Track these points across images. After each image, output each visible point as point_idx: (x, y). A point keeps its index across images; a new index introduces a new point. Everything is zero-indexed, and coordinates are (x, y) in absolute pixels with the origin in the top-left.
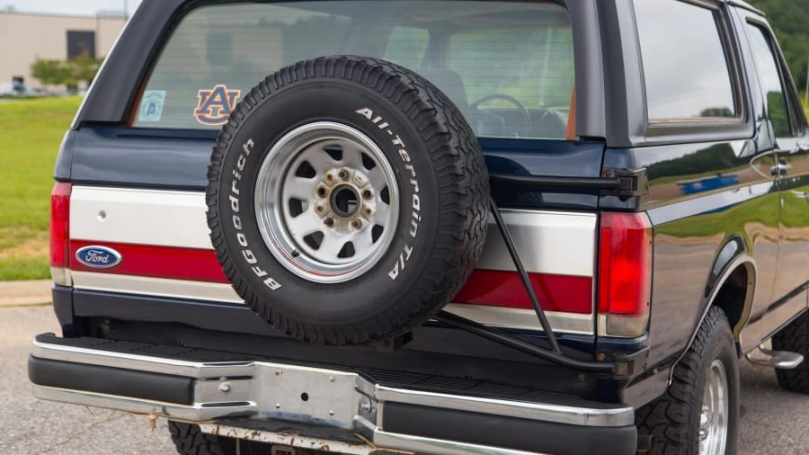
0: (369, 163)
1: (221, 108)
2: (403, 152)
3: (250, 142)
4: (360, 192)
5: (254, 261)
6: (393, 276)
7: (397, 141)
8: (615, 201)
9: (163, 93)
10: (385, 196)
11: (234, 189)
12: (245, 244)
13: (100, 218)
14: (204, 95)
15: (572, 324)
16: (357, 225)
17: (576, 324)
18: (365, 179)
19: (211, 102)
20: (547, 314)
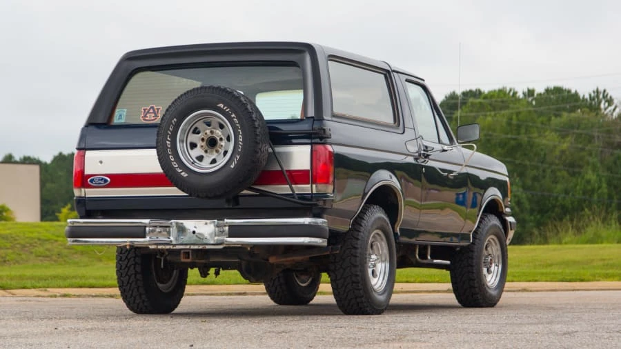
0: (222, 127)
1: (153, 115)
2: (235, 119)
3: (175, 119)
4: (218, 138)
5: (177, 166)
6: (232, 167)
7: (233, 116)
8: (318, 140)
9: (125, 110)
10: (228, 139)
11: (168, 139)
12: (173, 160)
13: (99, 164)
14: (145, 110)
15: (303, 189)
16: (217, 151)
17: (305, 189)
18: (220, 133)
19: (148, 112)
20: (293, 186)
